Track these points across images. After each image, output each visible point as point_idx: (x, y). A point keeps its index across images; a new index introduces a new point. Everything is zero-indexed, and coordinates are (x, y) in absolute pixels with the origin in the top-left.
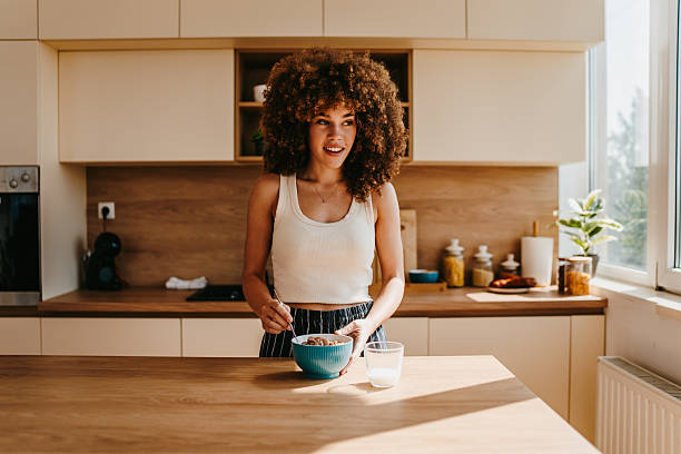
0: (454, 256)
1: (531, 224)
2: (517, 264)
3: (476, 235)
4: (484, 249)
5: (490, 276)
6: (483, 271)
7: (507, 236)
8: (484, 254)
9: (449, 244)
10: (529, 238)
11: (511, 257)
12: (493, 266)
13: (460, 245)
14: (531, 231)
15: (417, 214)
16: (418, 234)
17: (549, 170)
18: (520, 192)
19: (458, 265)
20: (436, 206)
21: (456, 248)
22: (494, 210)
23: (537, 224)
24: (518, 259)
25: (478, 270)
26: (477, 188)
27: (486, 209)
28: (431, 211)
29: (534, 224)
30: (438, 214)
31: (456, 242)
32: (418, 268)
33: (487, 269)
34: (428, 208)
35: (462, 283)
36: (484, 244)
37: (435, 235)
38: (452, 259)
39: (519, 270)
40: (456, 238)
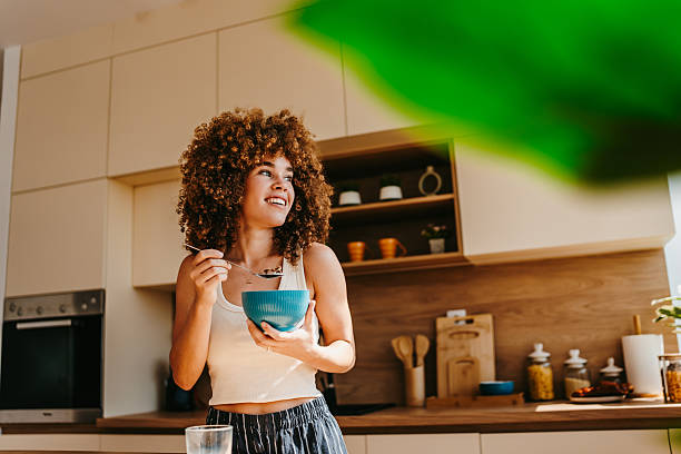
0: (540, 363)
1: (632, 319)
2: (620, 370)
3: (568, 339)
4: (575, 353)
5: (586, 385)
6: (575, 380)
7: (606, 336)
8: (576, 360)
9: (533, 350)
10: (632, 337)
11: (611, 361)
12: (589, 372)
13: (544, 350)
14: (633, 328)
15: (494, 318)
16: (495, 342)
17: (654, 253)
18: (617, 282)
19: (544, 373)
20: (516, 308)
21: (540, 354)
22: (586, 306)
23: (638, 318)
24: (620, 362)
25: (570, 379)
26: (564, 284)
27: (576, 307)
28: (512, 314)
29: (635, 319)
30: (519, 317)
31: (539, 347)
32: (497, 379)
33: (582, 377)
34: (508, 310)
35: (551, 396)
36: (574, 348)
37: (515, 340)
38: (535, 368)
39: (623, 376)
40: (540, 342)
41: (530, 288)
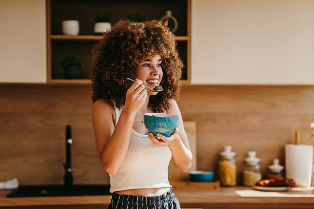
0: (228, 160)
1: (294, 134)
2: (282, 168)
3: (246, 143)
4: (252, 154)
5: (258, 177)
6: (252, 173)
7: (273, 143)
8: (253, 159)
9: (223, 150)
10: (292, 146)
11: (277, 161)
12: (261, 169)
13: (232, 150)
14: (294, 139)
15: (197, 125)
16: (197, 141)
18: (285, 106)
19: (231, 168)
20: (212, 118)
21: (229, 153)
22: (262, 121)
23: (299, 134)
24: (283, 162)
25: (248, 172)
27: (255, 121)
28: (208, 123)
29: (296, 134)
31: (229, 148)
32: (198, 169)
33: (256, 171)
34: (206, 120)
35: (234, 183)
36: (252, 150)
37: (212, 142)
38: (225, 163)
39: (284, 172)
40: (229, 145)
41: (223, 105)
